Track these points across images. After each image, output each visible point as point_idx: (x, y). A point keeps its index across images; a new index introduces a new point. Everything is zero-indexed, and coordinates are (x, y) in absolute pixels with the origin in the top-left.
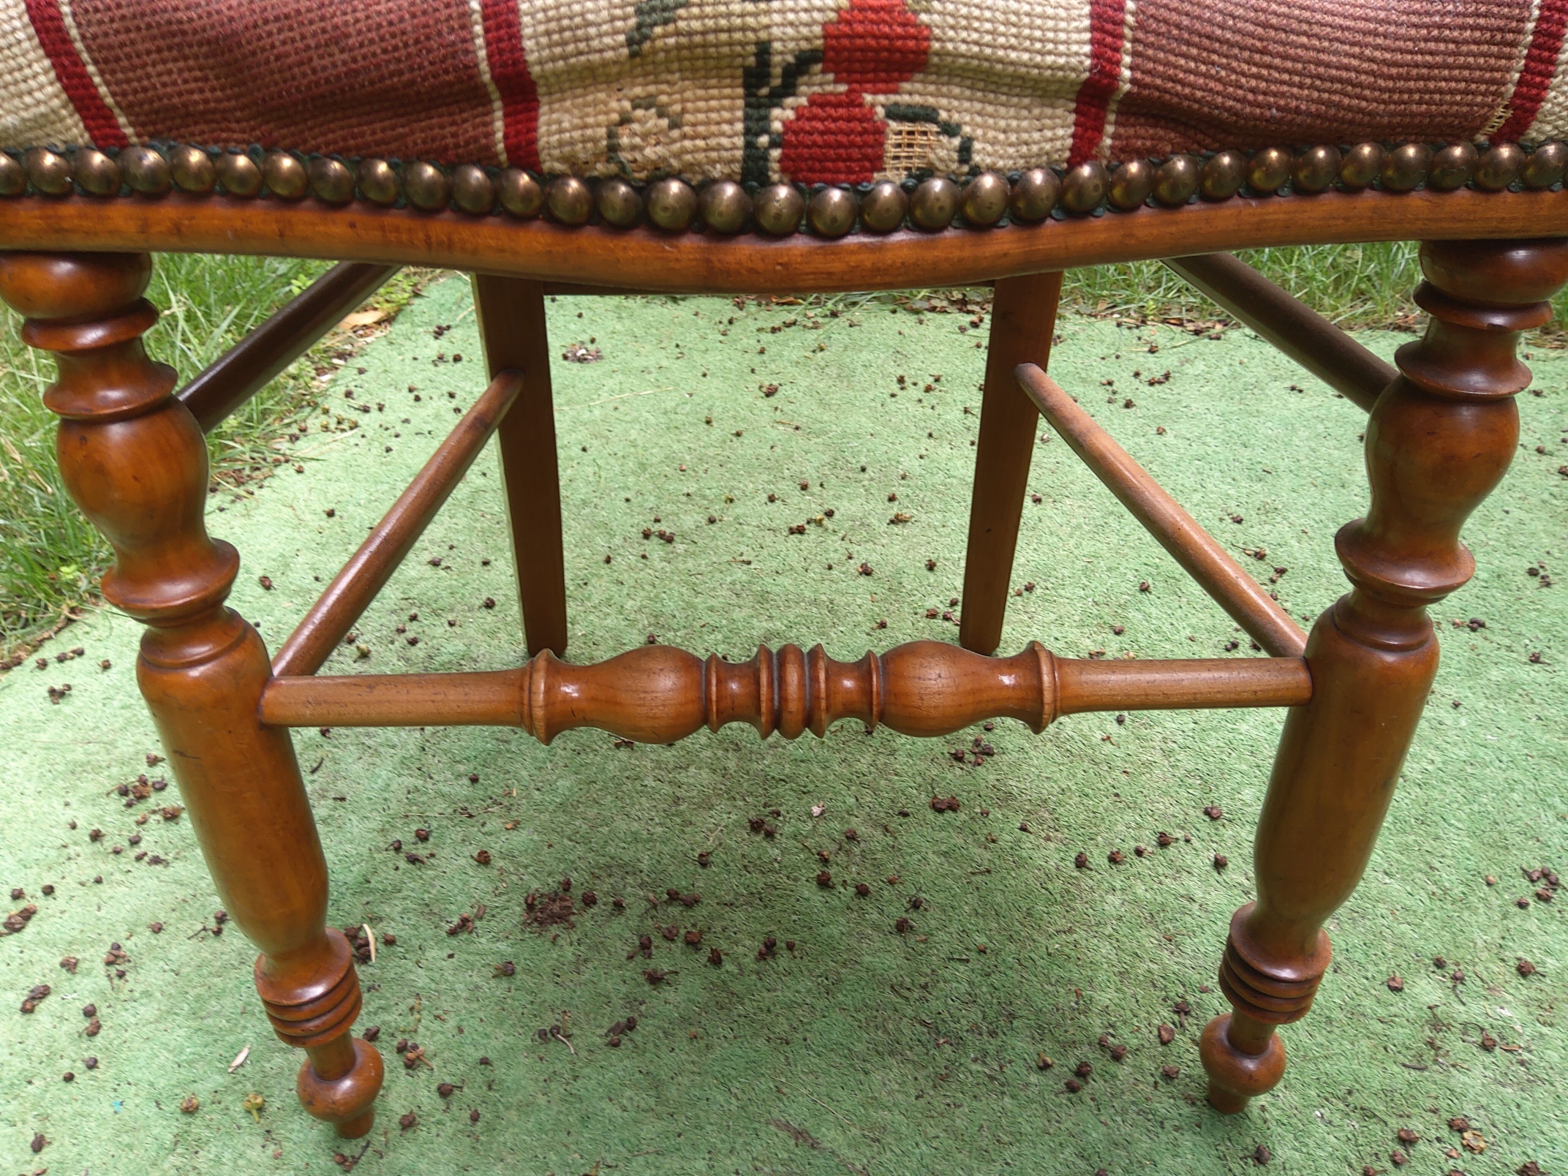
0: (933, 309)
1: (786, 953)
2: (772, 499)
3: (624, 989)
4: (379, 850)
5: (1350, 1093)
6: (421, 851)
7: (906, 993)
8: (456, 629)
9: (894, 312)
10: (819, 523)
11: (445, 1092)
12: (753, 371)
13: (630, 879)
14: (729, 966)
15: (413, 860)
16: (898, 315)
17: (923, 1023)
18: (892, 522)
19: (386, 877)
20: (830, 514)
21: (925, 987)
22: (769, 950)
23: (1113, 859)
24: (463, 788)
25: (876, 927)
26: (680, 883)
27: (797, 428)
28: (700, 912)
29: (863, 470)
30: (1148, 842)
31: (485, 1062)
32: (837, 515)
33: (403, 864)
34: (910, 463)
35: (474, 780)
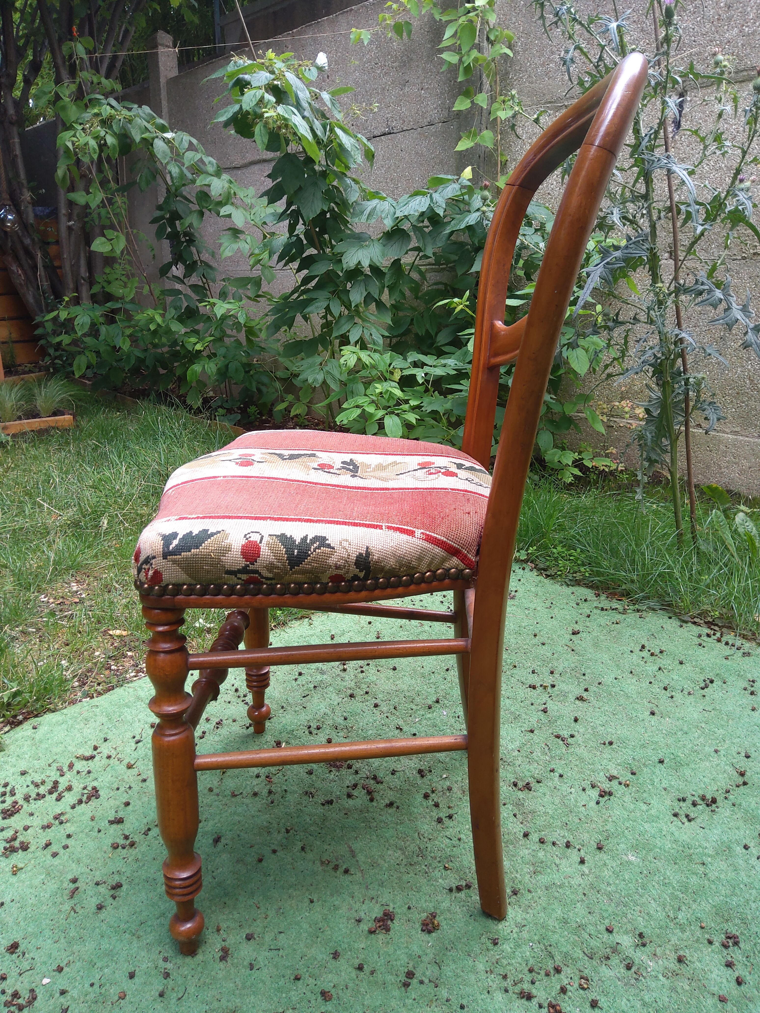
0: (695, 623)
1: (395, 809)
2: (533, 672)
3: (338, 793)
4: (303, 726)
5: (550, 946)
6: (315, 732)
7: (422, 838)
8: (379, 673)
9: (670, 618)
10: (545, 687)
11: (270, 792)
12: (576, 622)
13: (366, 767)
14: (374, 804)
15: (310, 733)
16: (671, 620)
17: (420, 848)
18: (578, 698)
19: (300, 733)
20: (553, 686)
21: (430, 839)
22: (391, 805)
23: (542, 841)
24: (340, 720)
25: (431, 817)
26: (380, 775)
27: (573, 650)
28: (380, 786)
29: (584, 675)
30: (561, 842)
31: (286, 791)
32: (556, 688)
33: (307, 732)
34: (608, 679)
35: (345, 719)
